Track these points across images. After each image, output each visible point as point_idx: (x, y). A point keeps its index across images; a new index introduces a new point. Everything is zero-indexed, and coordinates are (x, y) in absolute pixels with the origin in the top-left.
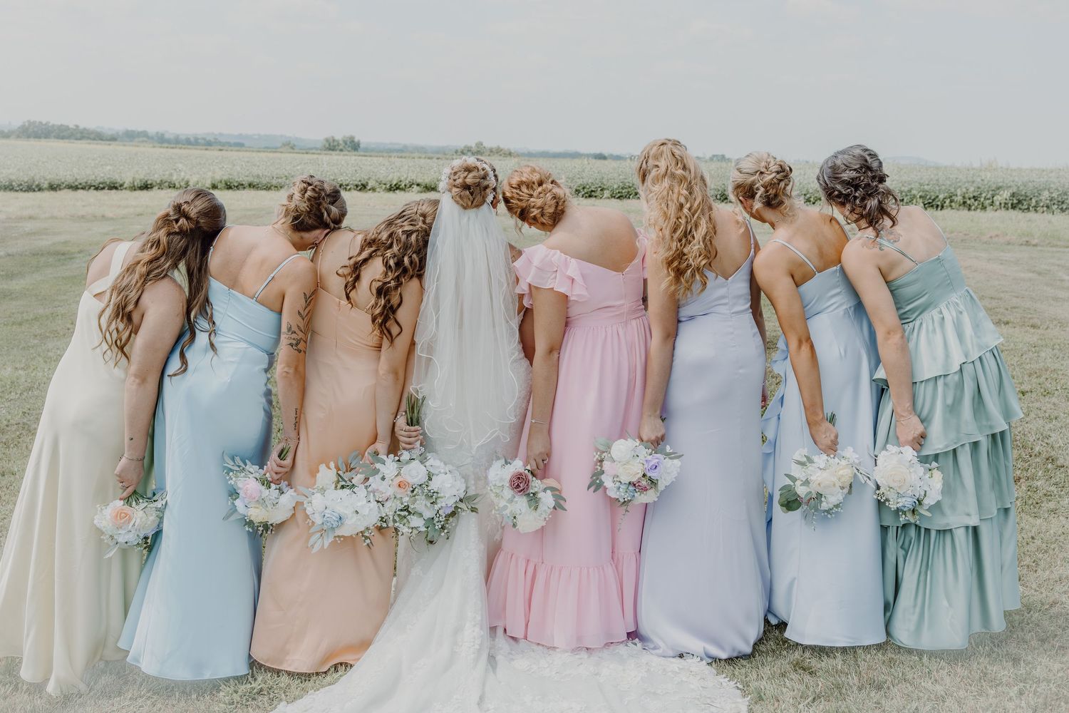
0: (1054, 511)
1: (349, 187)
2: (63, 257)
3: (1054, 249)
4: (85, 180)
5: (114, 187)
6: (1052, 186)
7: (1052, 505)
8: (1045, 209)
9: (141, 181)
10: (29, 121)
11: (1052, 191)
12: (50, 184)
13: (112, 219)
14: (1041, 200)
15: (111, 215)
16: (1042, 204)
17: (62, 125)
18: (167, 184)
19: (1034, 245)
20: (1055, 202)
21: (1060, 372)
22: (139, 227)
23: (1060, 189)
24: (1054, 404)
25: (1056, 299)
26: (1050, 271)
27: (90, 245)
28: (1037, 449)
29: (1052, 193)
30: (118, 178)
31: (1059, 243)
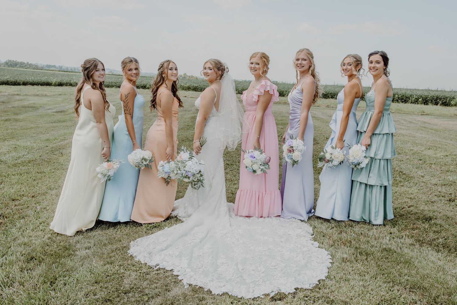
0: (402, 186)
1: (139, 87)
2: (34, 108)
3: (399, 114)
4: (37, 82)
5: (48, 84)
6: (399, 93)
7: (402, 184)
8: (396, 101)
9: (59, 82)
10: (9, 60)
11: (399, 95)
12: (23, 82)
13: (49, 96)
14: (395, 98)
15: (49, 95)
16: (395, 100)
17: (22, 62)
18: (69, 84)
19: (393, 113)
20: (400, 99)
21: (403, 148)
22: (60, 99)
23: (401, 94)
24: (402, 157)
25: (401, 129)
26: (398, 121)
27: (44, 104)
28: (396, 169)
29: (399, 96)
30: (49, 81)
31: (401, 112)
